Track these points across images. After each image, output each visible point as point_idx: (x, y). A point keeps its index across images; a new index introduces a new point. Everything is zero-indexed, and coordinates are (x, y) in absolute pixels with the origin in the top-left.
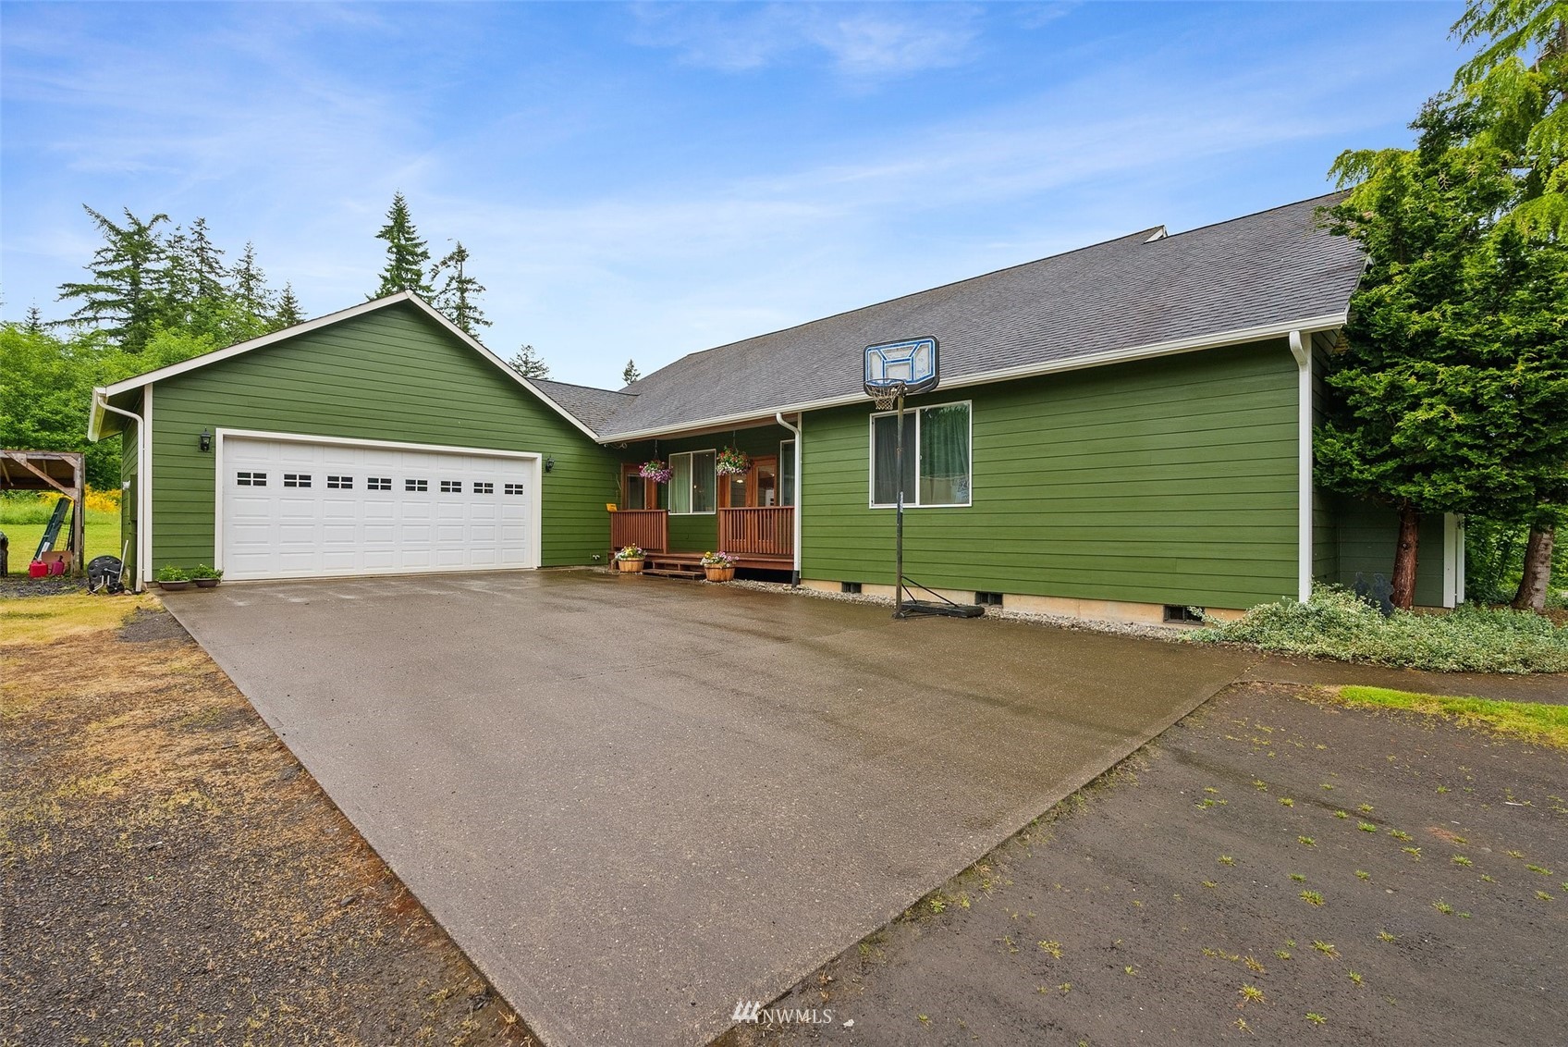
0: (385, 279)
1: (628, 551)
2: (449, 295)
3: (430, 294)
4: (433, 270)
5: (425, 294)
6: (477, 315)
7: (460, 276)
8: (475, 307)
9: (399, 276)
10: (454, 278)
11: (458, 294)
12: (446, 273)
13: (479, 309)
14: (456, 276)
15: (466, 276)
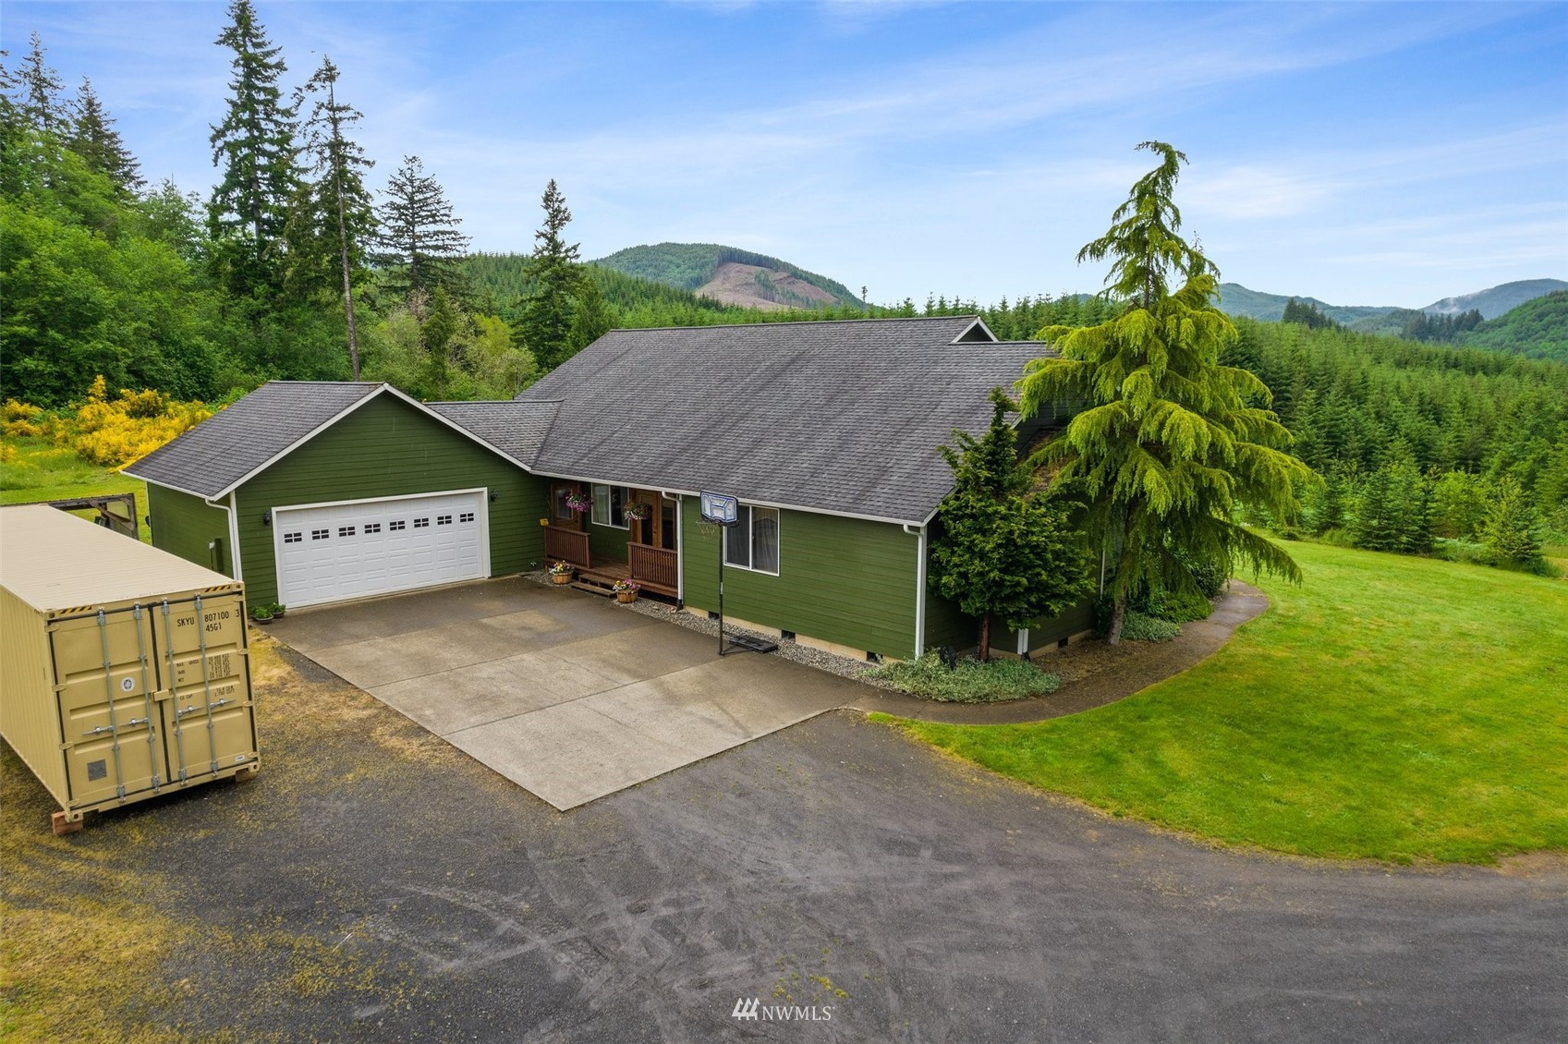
0: (234, 104)
1: (559, 567)
2: (317, 127)
3: (292, 120)
4: (295, 95)
5: (285, 120)
6: (355, 153)
7: (331, 102)
8: (353, 144)
9: (250, 97)
10: (323, 105)
11: (331, 126)
12: (311, 99)
13: (358, 145)
14: (326, 103)
15: (338, 102)
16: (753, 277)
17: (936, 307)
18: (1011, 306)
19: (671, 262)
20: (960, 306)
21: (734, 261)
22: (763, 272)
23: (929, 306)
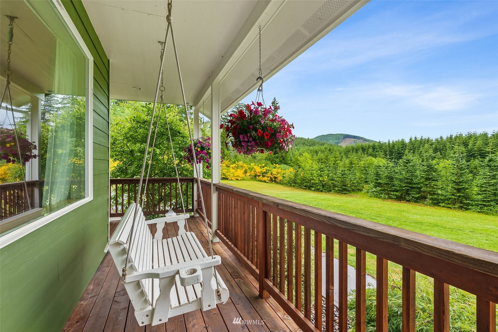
16: (353, 141)
17: (413, 139)
18: (445, 138)
19: (330, 139)
20: (423, 139)
21: (348, 138)
22: (356, 140)
23: (411, 139)
